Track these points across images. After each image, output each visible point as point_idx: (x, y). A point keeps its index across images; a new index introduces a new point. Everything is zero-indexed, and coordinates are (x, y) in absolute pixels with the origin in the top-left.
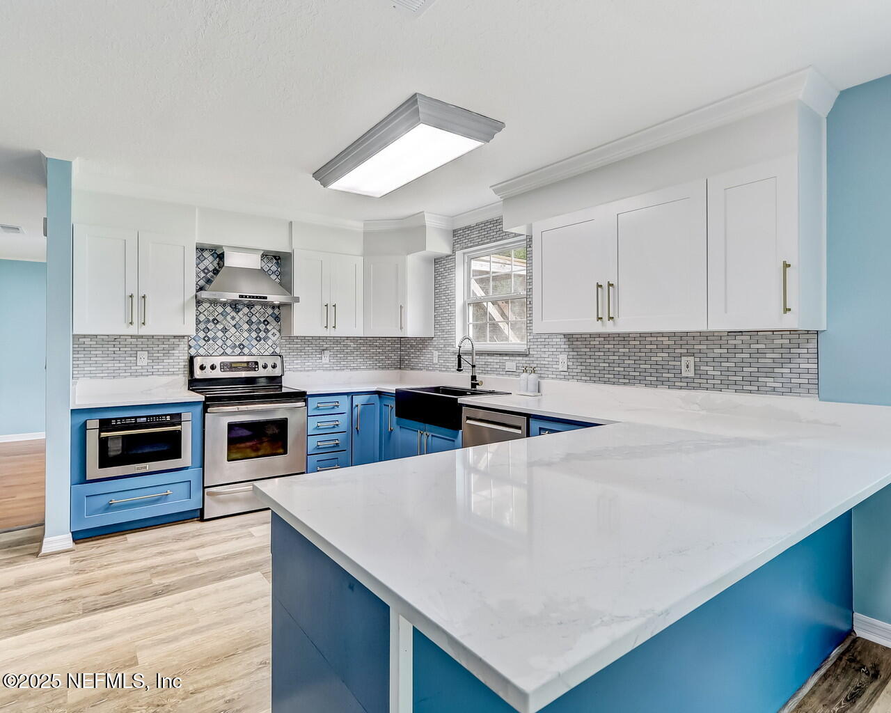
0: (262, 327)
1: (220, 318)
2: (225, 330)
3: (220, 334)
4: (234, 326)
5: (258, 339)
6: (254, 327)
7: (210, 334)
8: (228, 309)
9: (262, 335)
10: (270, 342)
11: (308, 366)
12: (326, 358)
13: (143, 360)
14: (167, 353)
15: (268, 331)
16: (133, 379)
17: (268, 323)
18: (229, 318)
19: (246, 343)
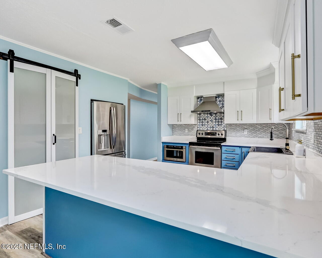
0: (220, 121)
1: (206, 118)
2: (208, 122)
3: (206, 123)
4: (211, 121)
5: (218, 125)
6: (217, 121)
7: (203, 123)
8: (209, 115)
9: (220, 123)
10: (223, 126)
11: (238, 135)
12: (246, 132)
13: (186, 131)
14: (192, 129)
15: (222, 122)
16: (184, 136)
17: (222, 119)
18: (209, 118)
19: (214, 126)
